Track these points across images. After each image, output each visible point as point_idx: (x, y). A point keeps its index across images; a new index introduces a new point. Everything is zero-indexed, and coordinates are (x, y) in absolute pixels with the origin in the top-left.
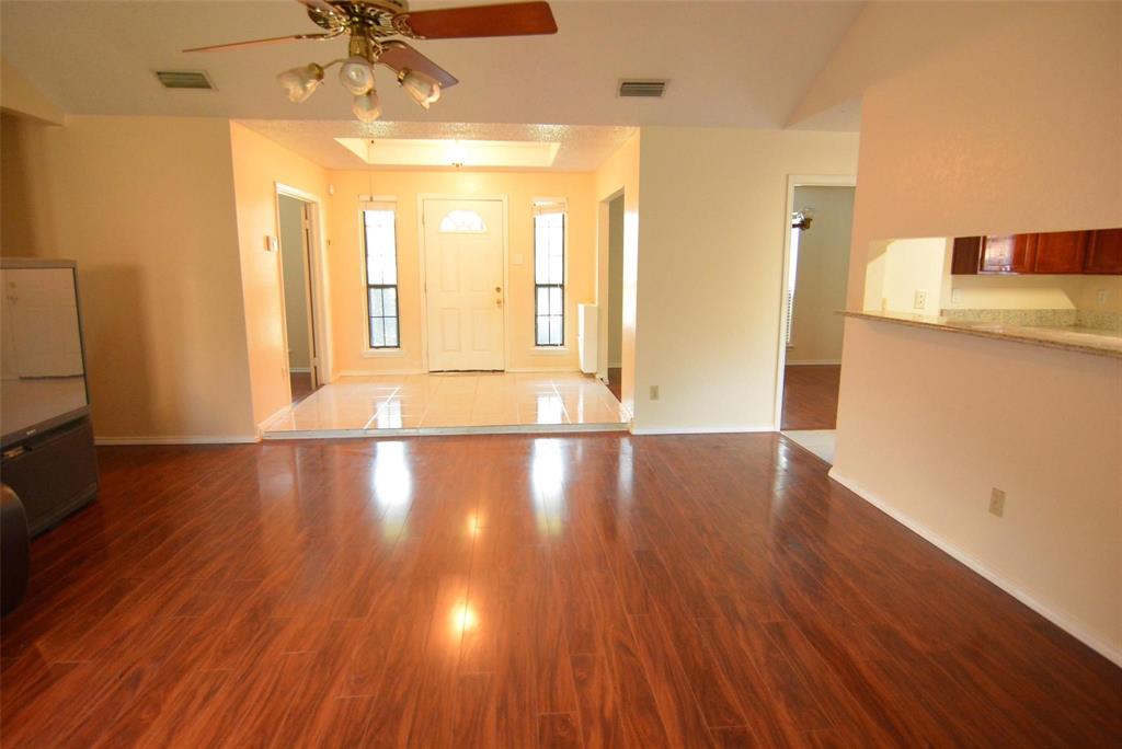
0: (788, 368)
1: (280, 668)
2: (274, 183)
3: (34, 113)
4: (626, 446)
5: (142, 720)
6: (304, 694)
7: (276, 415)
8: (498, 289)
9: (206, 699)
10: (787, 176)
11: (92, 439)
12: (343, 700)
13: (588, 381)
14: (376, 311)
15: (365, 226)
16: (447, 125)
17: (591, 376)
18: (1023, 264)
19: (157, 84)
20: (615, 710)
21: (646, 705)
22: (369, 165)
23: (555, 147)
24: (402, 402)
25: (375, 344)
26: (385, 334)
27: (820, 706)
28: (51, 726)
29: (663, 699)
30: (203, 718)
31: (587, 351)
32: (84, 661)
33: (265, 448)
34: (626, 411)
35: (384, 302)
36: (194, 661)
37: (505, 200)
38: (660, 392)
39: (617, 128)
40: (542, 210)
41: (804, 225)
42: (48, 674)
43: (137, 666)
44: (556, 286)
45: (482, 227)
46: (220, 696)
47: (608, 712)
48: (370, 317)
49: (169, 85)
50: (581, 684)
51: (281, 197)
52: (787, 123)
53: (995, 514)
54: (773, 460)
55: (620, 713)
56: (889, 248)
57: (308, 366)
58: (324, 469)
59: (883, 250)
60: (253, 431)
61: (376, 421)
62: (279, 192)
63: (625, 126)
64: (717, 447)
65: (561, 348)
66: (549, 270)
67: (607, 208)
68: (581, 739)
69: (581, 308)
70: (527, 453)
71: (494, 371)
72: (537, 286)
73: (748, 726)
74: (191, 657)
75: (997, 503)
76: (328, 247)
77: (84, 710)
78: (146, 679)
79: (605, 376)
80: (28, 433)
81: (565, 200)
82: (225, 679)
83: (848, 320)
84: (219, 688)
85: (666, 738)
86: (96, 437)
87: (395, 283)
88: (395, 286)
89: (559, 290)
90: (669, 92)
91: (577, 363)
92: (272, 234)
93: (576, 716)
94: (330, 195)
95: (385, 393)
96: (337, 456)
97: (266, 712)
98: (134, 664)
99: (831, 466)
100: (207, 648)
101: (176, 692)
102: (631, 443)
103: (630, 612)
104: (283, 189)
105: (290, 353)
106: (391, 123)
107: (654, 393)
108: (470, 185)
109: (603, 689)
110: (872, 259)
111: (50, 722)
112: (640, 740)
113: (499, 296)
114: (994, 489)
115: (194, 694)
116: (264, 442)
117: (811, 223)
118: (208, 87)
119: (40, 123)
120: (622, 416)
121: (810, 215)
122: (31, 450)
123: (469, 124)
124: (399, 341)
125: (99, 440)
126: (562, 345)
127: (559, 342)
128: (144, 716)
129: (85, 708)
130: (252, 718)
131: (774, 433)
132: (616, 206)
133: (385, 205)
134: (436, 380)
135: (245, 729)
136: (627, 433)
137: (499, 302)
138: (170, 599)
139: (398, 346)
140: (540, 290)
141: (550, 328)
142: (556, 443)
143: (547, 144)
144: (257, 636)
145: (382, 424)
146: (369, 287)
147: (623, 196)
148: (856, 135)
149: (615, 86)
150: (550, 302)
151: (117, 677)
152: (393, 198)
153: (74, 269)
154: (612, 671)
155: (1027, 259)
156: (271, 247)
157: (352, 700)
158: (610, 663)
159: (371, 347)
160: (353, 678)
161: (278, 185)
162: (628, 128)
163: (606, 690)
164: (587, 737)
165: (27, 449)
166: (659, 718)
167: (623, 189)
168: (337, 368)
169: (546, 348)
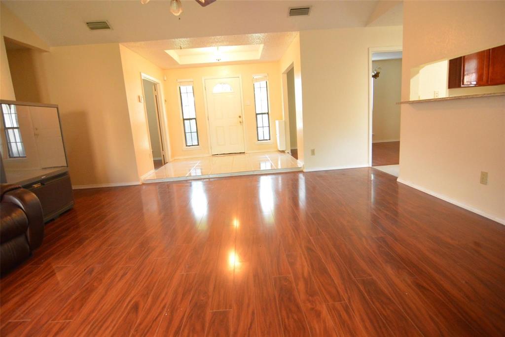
0: (373, 144)
1: (154, 264)
2: (140, 73)
3: (37, 46)
4: (302, 178)
5: (94, 286)
6: (165, 274)
7: (148, 174)
8: (240, 117)
9: (122, 276)
10: (368, 49)
11: (71, 187)
12: (183, 275)
13: (283, 154)
14: (187, 130)
15: (180, 93)
16: (213, 37)
17: (283, 152)
18: (483, 80)
19: (87, 28)
20: (309, 273)
21: (323, 271)
22: (181, 65)
23: (262, 46)
24: (201, 169)
25: (188, 145)
26: (192, 140)
27: (407, 268)
28: (55, 290)
29: (332, 269)
30: (121, 284)
31: (281, 141)
32: (69, 265)
33: (144, 187)
34: (300, 163)
35: (191, 126)
36: (117, 263)
37: (240, 76)
38: (316, 152)
39: (289, 33)
40: (257, 80)
41: (375, 76)
42: (53, 271)
43: (92, 266)
44: (265, 113)
45: (231, 90)
46: (128, 276)
47: (306, 274)
48: (185, 133)
49: (92, 29)
50: (292, 264)
51: (143, 80)
52: (366, 24)
53: (483, 184)
54: (369, 177)
55: (311, 274)
56: (420, 71)
57: (160, 156)
58: (169, 192)
59: (418, 72)
60: (139, 180)
61: (190, 174)
62: (143, 78)
63: (292, 31)
64: (344, 174)
65: (270, 141)
66: (261, 107)
67: (286, 75)
68: (294, 285)
69: (277, 122)
70: (258, 181)
71: (241, 153)
72: (257, 114)
73: (374, 277)
74: (115, 262)
75: (484, 179)
76: (165, 104)
77: (69, 283)
78: (95, 271)
79: (290, 151)
80: (43, 177)
81: (266, 75)
82: (130, 269)
83: (403, 106)
84: (128, 272)
85: (335, 284)
86: (73, 186)
87: (195, 117)
88: (195, 119)
89: (267, 115)
90: (312, 13)
91: (276, 146)
92: (141, 96)
93: (291, 276)
94: (165, 80)
95: (194, 164)
96: (174, 188)
97: (149, 280)
98: (90, 265)
99: (397, 178)
100: (122, 258)
101: (109, 274)
102: (303, 175)
103: (311, 236)
104: (145, 76)
105: (153, 152)
106: (189, 39)
107: (313, 152)
108: (225, 71)
109: (303, 267)
110: (412, 77)
111: (54, 288)
112: (322, 285)
113: (240, 119)
114: (482, 172)
115: (116, 276)
116: (143, 184)
117: (380, 74)
118: (109, 28)
119: (41, 51)
120: (298, 164)
121: (379, 71)
122: (44, 184)
123: (223, 36)
124: (198, 143)
125: (74, 187)
126: (270, 139)
127: (268, 138)
128: (95, 284)
129: (69, 282)
130: (143, 283)
131: (369, 167)
132: (290, 74)
133: (188, 83)
134: (215, 158)
135: (140, 288)
136: (302, 172)
137: (241, 122)
138: (105, 241)
139: (198, 145)
140: (258, 116)
141: (263, 133)
142: (270, 177)
143: (258, 45)
144: (143, 253)
145: (193, 174)
146: (184, 120)
147: (293, 68)
148: (401, 27)
149: (287, 11)
150: (263, 120)
151: (83, 270)
152: (191, 80)
153: (57, 108)
154: (306, 258)
155: (484, 78)
156: (141, 100)
157: (187, 274)
158: (304, 255)
159: (187, 146)
160: (187, 266)
161: (142, 74)
162: (293, 32)
163: (303, 265)
164: (297, 285)
165: (42, 184)
166: (330, 276)
167: (293, 64)
168: (173, 156)
169: (262, 141)
